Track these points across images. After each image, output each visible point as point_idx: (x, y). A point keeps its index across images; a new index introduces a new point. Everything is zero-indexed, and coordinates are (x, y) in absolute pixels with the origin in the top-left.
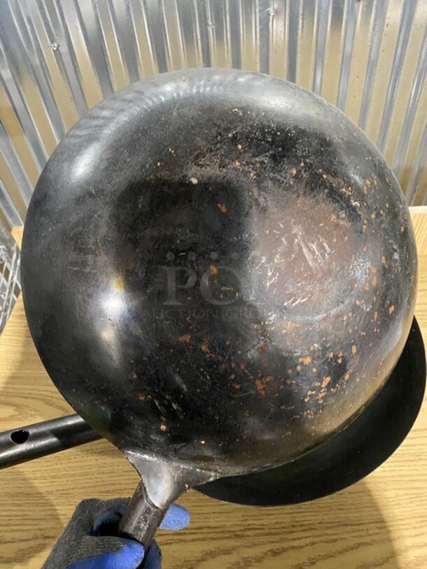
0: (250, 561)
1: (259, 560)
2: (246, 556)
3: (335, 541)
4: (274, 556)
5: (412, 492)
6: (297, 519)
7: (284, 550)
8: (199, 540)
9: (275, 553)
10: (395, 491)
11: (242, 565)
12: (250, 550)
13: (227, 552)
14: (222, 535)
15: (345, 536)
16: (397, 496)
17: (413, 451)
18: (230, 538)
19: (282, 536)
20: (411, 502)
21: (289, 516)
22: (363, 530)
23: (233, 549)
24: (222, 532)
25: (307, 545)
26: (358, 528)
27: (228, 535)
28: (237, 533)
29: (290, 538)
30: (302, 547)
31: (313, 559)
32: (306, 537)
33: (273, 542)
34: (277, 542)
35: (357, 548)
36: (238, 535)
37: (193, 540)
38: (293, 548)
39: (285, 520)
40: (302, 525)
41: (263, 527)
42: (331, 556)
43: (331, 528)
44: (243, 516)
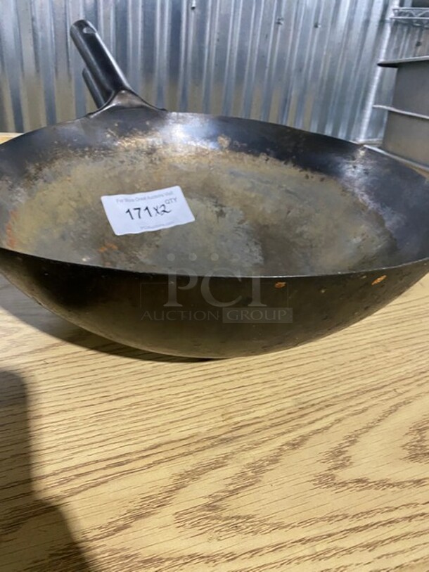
0: (261, 466)
1: (274, 460)
2: (251, 461)
3: (364, 410)
4: (295, 448)
5: (415, 347)
6: (303, 401)
7: (304, 439)
8: (160, 462)
9: (294, 445)
10: (400, 350)
11: (250, 474)
12: (253, 453)
13: (218, 464)
14: (200, 445)
15: (374, 402)
16: (403, 354)
17: (392, 317)
18: (213, 446)
19: (293, 423)
20: (421, 356)
21: (289, 399)
22: (390, 391)
23: (226, 458)
24: (198, 442)
25: (332, 424)
26: (383, 390)
27: (208, 443)
28: (223, 436)
29: (306, 422)
30: (327, 428)
31: (350, 437)
32: (327, 416)
33: (283, 434)
34: (289, 432)
35: (395, 410)
36: (225, 439)
37: (149, 466)
38: (316, 432)
39: (289, 405)
40: (313, 405)
41: (258, 420)
42: (371, 427)
43: (352, 398)
44: (223, 415)
